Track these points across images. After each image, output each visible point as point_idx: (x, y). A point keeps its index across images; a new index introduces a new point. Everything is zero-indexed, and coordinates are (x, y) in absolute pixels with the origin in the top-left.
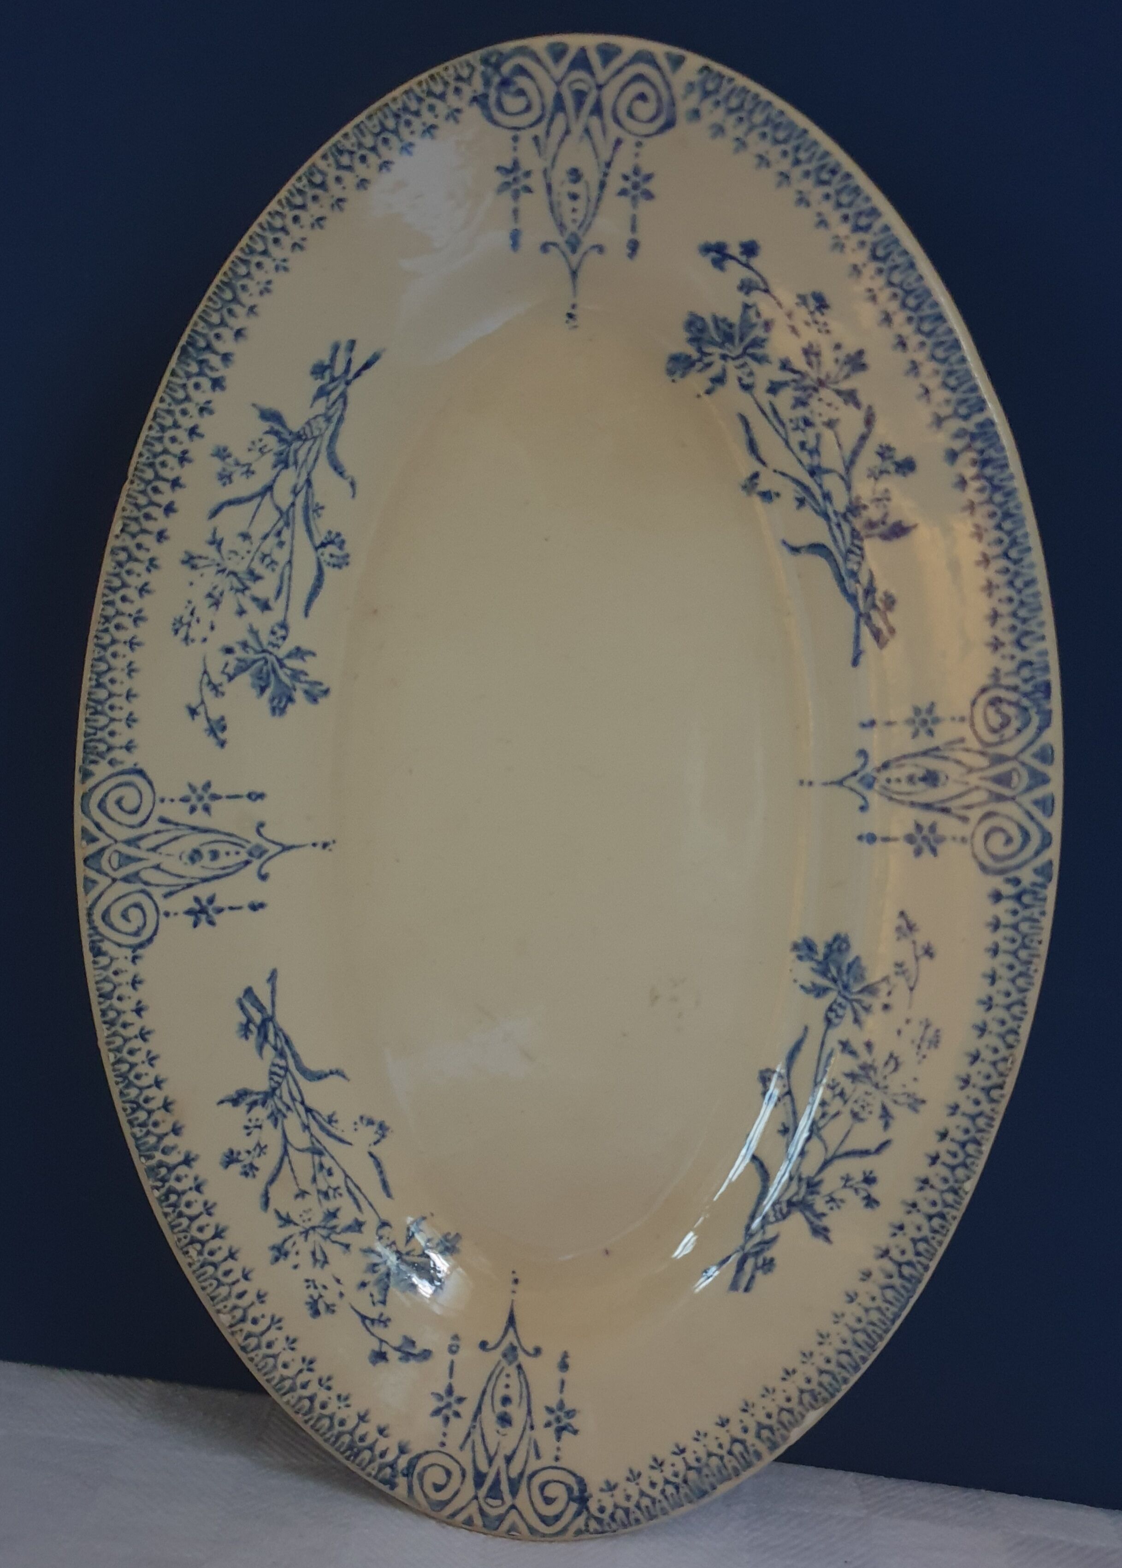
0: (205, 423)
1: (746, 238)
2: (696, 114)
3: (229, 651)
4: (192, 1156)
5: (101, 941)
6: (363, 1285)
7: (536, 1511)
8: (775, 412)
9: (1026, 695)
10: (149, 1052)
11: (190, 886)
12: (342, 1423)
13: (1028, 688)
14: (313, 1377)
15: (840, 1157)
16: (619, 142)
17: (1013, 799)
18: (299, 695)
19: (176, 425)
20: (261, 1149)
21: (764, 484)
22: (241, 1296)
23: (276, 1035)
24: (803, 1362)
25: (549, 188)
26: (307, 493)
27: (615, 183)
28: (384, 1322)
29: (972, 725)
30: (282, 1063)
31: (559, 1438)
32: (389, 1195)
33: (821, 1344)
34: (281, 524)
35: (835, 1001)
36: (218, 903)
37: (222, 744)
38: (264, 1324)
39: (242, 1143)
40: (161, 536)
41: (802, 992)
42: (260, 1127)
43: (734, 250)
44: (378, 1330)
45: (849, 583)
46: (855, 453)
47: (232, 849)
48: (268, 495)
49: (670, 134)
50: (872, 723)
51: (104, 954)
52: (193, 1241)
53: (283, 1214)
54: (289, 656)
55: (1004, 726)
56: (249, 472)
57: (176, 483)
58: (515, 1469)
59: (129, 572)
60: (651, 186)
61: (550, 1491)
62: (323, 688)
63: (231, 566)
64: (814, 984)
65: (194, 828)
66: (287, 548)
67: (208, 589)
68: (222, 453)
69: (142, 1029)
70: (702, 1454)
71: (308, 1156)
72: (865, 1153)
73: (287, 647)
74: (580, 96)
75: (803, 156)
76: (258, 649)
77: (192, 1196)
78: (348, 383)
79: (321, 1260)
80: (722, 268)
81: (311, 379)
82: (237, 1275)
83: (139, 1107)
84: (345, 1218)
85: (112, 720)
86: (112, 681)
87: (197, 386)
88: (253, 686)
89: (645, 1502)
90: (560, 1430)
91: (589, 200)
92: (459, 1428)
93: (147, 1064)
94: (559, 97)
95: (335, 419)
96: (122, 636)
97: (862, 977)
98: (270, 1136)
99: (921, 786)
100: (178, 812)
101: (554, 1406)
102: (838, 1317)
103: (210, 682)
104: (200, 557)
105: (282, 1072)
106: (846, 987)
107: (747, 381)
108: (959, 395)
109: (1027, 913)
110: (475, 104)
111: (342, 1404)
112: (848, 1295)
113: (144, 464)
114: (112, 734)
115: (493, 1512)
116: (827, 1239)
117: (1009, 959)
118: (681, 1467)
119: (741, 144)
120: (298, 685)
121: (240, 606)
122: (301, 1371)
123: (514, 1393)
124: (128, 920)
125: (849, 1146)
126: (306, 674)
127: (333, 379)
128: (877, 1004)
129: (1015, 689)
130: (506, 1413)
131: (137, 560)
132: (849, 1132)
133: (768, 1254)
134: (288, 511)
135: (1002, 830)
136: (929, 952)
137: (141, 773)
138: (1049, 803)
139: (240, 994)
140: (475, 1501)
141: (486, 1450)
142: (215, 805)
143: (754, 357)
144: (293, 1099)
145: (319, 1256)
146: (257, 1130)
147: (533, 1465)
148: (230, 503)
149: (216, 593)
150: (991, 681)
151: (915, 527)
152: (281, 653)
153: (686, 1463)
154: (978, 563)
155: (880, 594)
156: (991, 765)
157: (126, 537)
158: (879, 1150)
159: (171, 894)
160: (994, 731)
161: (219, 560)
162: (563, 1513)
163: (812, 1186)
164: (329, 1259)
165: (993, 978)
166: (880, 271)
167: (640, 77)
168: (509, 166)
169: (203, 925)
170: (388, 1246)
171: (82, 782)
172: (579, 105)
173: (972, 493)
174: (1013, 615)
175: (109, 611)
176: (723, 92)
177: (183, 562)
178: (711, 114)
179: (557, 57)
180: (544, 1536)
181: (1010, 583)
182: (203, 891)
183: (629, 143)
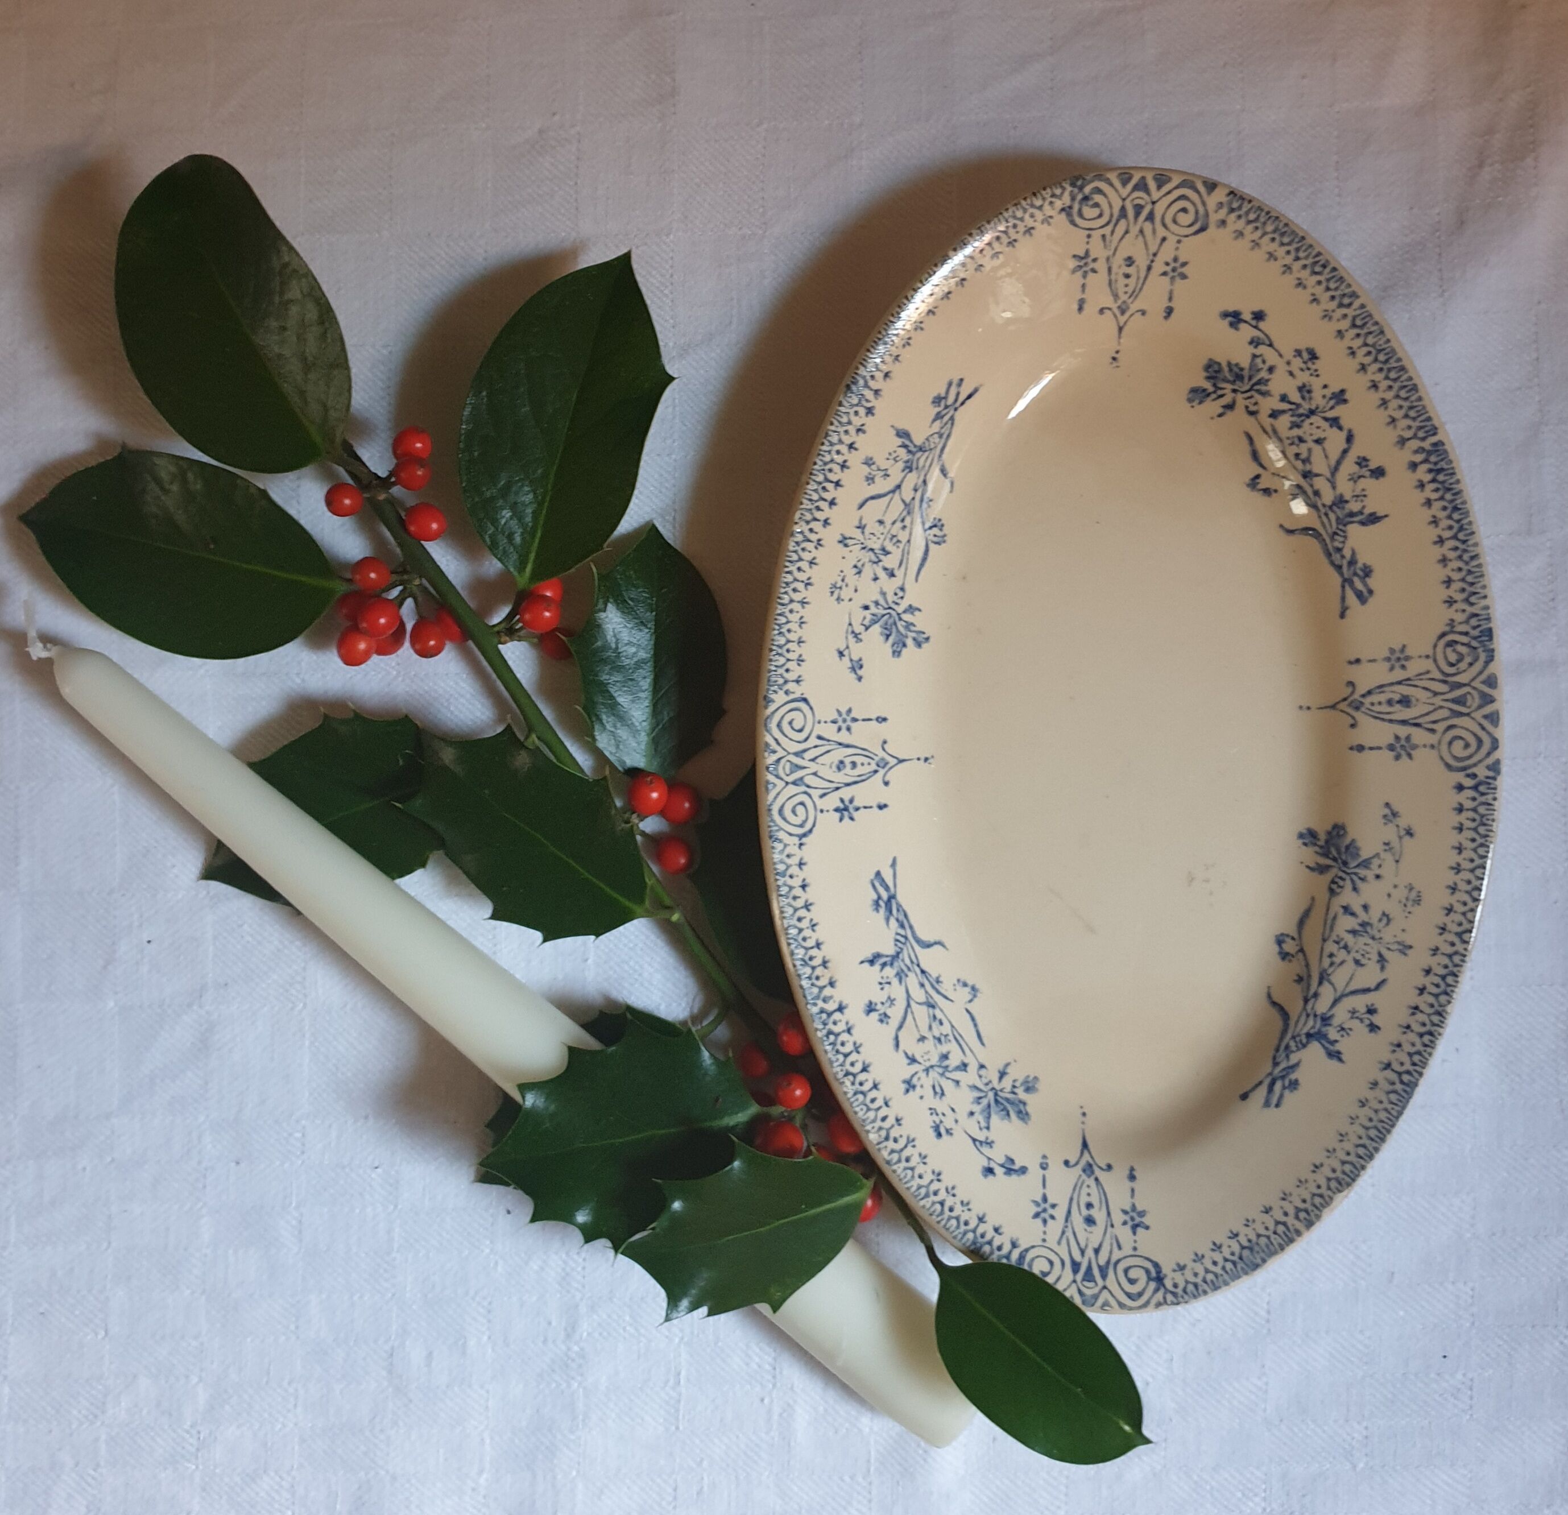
0: (860, 440)
1: (1256, 309)
2: (1223, 223)
3: (866, 608)
4: (844, 1004)
5: (777, 831)
6: (972, 1114)
7: (1123, 1289)
8: (1275, 431)
9: (1475, 638)
10: (811, 920)
11: (837, 789)
12: (966, 1223)
13: (1476, 633)
14: (940, 1186)
15: (1347, 995)
16: (1164, 239)
17: (1468, 715)
18: (909, 642)
19: (841, 442)
20: (891, 1001)
21: (1263, 483)
22: (884, 1119)
23: (898, 910)
24: (1328, 1157)
25: (1110, 270)
26: (923, 490)
27: (1159, 267)
28: (990, 1144)
29: (1435, 661)
30: (902, 932)
31: (1134, 1233)
32: (983, 1044)
33: (1341, 1141)
34: (905, 513)
35: (1336, 876)
36: (856, 803)
37: (860, 679)
38: (902, 1142)
39: (878, 997)
40: (826, 522)
41: (1307, 870)
42: (889, 983)
43: (1247, 316)
44: (985, 1149)
45: (1336, 557)
46: (1339, 463)
47: (866, 760)
48: (897, 492)
49: (1202, 235)
50: (1358, 661)
51: (781, 841)
52: (847, 1074)
53: (910, 1054)
54: (905, 612)
55: (1459, 661)
56: (886, 475)
57: (837, 484)
58: (1102, 1260)
59: (803, 549)
60: (1186, 270)
61: (1132, 1274)
62: (926, 636)
63: (870, 544)
64: (1317, 864)
65: (840, 744)
66: (907, 530)
67: (854, 563)
68: (869, 462)
69: (806, 901)
70: (1254, 1238)
71: (924, 1008)
72: (1366, 991)
73: (904, 605)
74: (1138, 209)
75: (1301, 254)
76: (885, 606)
77: (844, 1037)
78: (956, 409)
79: (939, 1093)
80: (1237, 329)
81: (931, 407)
82: (879, 1102)
83: (805, 964)
84: (954, 1061)
85: (788, 660)
86: (789, 631)
87: (856, 413)
88: (881, 634)
89: (1210, 1277)
90: (1135, 1228)
91: (1138, 278)
92: (1055, 1228)
93: (810, 929)
94: (1123, 209)
95: (945, 436)
96: (797, 597)
97: (1358, 855)
98: (897, 991)
99: (1398, 707)
100: (829, 731)
101: (1128, 1208)
102: (1353, 1119)
103: (853, 632)
104: (851, 538)
105: (903, 940)
106: (1345, 863)
107: (1252, 408)
108: (1417, 424)
109: (1483, 799)
110: (1062, 212)
111: (965, 1208)
112: (1361, 1101)
113: (817, 470)
114: (787, 670)
115: (1088, 1292)
116: (1340, 1060)
117: (1472, 834)
118: (1236, 1248)
119: (1256, 244)
120: (909, 634)
121: (875, 574)
122: (932, 1181)
123: (1095, 1200)
124: (796, 815)
125: (1353, 986)
126: (914, 626)
127: (946, 407)
128: (1369, 874)
129: (1466, 634)
130: (1090, 1216)
131: (809, 541)
132: (1353, 975)
133: (1293, 1076)
134: (910, 503)
135: (1461, 738)
136: (1409, 833)
137: (805, 700)
138: (1495, 717)
139: (872, 876)
140: (1074, 1285)
141: (1078, 1244)
142: (854, 726)
143: (1259, 392)
144: (912, 962)
145: (938, 1089)
146: (888, 986)
147: (1117, 1255)
148: (873, 498)
149: (859, 565)
150: (1447, 629)
151: (1386, 516)
152: (900, 609)
153: (1240, 1244)
154: (1435, 543)
155: (1360, 565)
156: (1451, 690)
157: (803, 523)
158: (1378, 987)
159: (824, 795)
160: (1452, 665)
161: (863, 541)
162: (1144, 1290)
163: (1326, 1020)
164: (945, 1090)
165: (1460, 849)
166: (1358, 335)
167: (1182, 197)
168: (1082, 254)
169: (846, 819)
170: (987, 1084)
171: (766, 707)
172: (1137, 214)
173: (1429, 492)
174: (1463, 580)
175: (789, 578)
176: (1244, 209)
177: (840, 542)
178: (1234, 223)
179: (1124, 183)
180: (1131, 1309)
181: (1460, 557)
182: (846, 793)
183: (1172, 240)
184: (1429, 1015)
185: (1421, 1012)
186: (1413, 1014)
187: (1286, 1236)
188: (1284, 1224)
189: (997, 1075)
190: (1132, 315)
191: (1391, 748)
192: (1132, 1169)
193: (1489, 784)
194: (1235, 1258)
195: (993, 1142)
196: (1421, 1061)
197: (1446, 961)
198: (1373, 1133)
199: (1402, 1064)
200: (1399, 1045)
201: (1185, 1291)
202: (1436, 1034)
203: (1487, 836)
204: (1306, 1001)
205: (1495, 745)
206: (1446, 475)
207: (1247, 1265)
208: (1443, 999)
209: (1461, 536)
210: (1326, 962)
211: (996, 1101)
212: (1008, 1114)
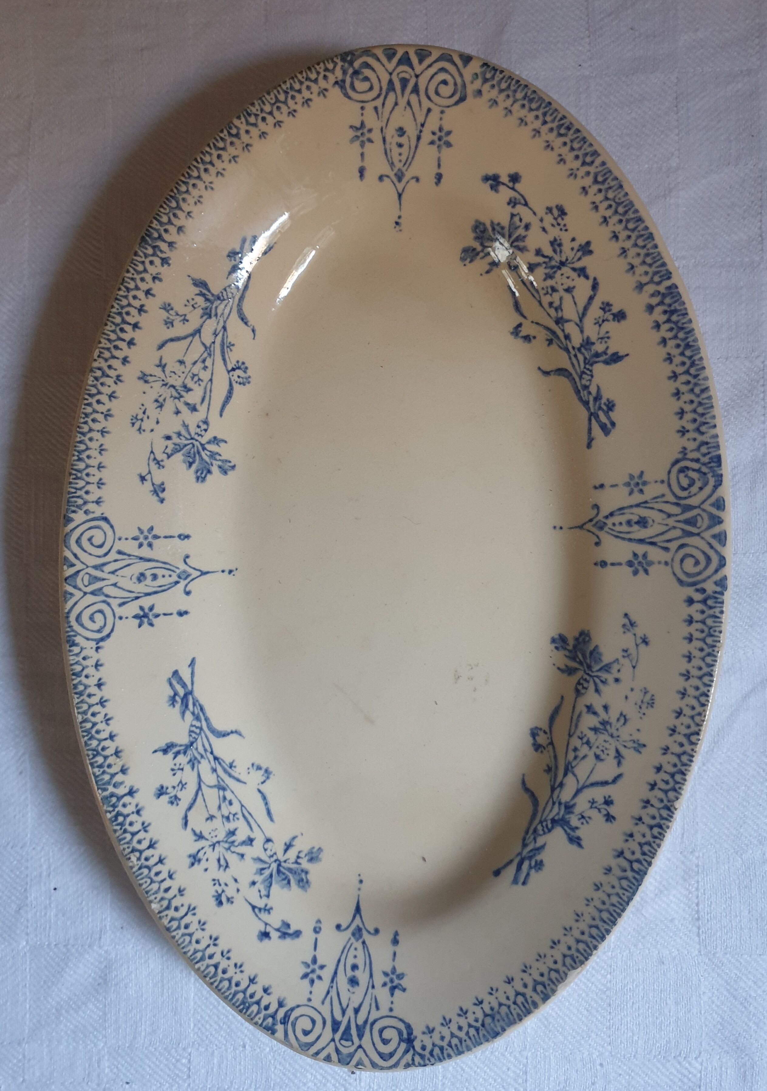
0: (156, 287)
1: (512, 171)
2: (479, 92)
3: (168, 438)
4: (135, 789)
5: (75, 636)
6: (254, 883)
7: (376, 1049)
9: (704, 464)
10: (106, 715)
11: (137, 598)
12: (237, 985)
13: (706, 459)
14: (218, 950)
15: (587, 786)
16: (429, 110)
17: (698, 534)
18: (215, 469)
19: (137, 288)
20: (182, 785)
21: (525, 331)
22: (167, 890)
23: (194, 705)
24: (565, 935)
25: (384, 140)
26: (223, 335)
27: (427, 137)
28: (268, 910)
29: (669, 486)
30: (198, 724)
31: (392, 995)
32: (272, 820)
33: (577, 921)
34: (205, 355)
35: (582, 678)
36: (156, 611)
37: (162, 501)
38: (183, 911)
39: (170, 781)
40: (125, 361)
41: (558, 672)
42: (182, 769)
43: (504, 179)
44: (264, 916)
45: (584, 394)
46: (586, 309)
47: (167, 573)
48: (198, 335)
49: (462, 105)
50: (602, 486)
51: (77, 645)
52: (133, 850)
53: (198, 832)
54: (209, 442)
55: (690, 485)
56: (185, 320)
57: (136, 326)
58: (361, 1020)
59: (102, 384)
60: (450, 139)
61: (386, 1035)
62: (232, 464)
63: (171, 381)
64: (566, 666)
65: (141, 558)
66: (209, 371)
67: (155, 396)
68: (167, 307)
69: (101, 699)
70: (496, 1005)
71: (215, 791)
72: (605, 783)
73: (207, 436)
74: (404, 82)
75: (548, 118)
76: (189, 437)
77: (133, 818)
79: (224, 865)
80: (497, 191)
81: (226, 260)
82: (164, 875)
83: (98, 754)
84: (241, 836)
85: (88, 483)
86: (89, 457)
87: (152, 263)
88: (184, 462)
89: (455, 1041)
90: (393, 989)
91: (410, 147)
92: (321, 988)
93: (104, 723)
94: (391, 82)
95: (242, 287)
96: (96, 426)
97: (601, 660)
98: (189, 776)
99: (636, 527)
100: (131, 547)
101: (389, 971)
102: (589, 901)
103: (155, 459)
104: (151, 375)
105: (198, 731)
106: (589, 667)
108: (654, 269)
109: (711, 612)
110: (337, 86)
111: (238, 970)
112: (596, 885)
113: (115, 313)
114: (87, 493)
115: (344, 1051)
116: (580, 845)
117: (700, 644)
118: (480, 1015)
119: (509, 111)
120: (214, 462)
121: (177, 408)
122: (209, 946)
123: (360, 962)
124: (94, 622)
125: (593, 779)
126: (220, 455)
127: (241, 261)
128: (610, 678)
129: (697, 461)
130: (354, 977)
131: (108, 376)
132: (593, 769)
133: (538, 858)
134: (210, 346)
135: (692, 556)
136: (645, 641)
137: (106, 519)
138: (723, 537)
139: (170, 675)
140: (332, 1043)
141: (340, 1004)
142: (156, 543)
143: (519, 248)
144: (206, 750)
145: (222, 862)
146: (180, 771)
147: (375, 1015)
148: (172, 340)
149: (161, 400)
150: (680, 456)
151: (627, 355)
152: (204, 440)
153: (484, 1012)
154: (670, 378)
155: (604, 400)
156: (683, 512)
157: (101, 360)
158: (615, 781)
159: (123, 604)
160: (684, 489)
161: (164, 378)
162: (395, 1050)
163: (569, 808)
164: (230, 865)
165: (689, 658)
166: (600, 191)
167: (443, 70)
168: (358, 125)
169: (146, 625)
170: (272, 856)
171: (65, 525)
172: (404, 87)
173: (664, 332)
174: (695, 411)
175: (89, 410)
176: (497, 79)
177: (139, 378)
178: (489, 93)
179: (390, 57)
180: (382, 1068)
181: (692, 390)
182: (146, 602)
183: (436, 111)
184: (659, 809)
185: (652, 806)
186: (645, 807)
187: (524, 1006)
188: (523, 995)
189: (283, 847)
190: (408, 182)
191: (630, 564)
192: (396, 934)
193: (716, 598)
194: (478, 1025)
195: (271, 908)
196: (650, 852)
197: (675, 760)
198: (605, 915)
199: (633, 853)
200: (631, 835)
201: (431, 1053)
202: (664, 827)
203: (715, 646)
204: (553, 789)
205: (722, 562)
206: (679, 315)
207: (488, 1032)
208: (671, 795)
209: (692, 371)
210: (571, 755)
211: (279, 871)
212: (289, 882)
